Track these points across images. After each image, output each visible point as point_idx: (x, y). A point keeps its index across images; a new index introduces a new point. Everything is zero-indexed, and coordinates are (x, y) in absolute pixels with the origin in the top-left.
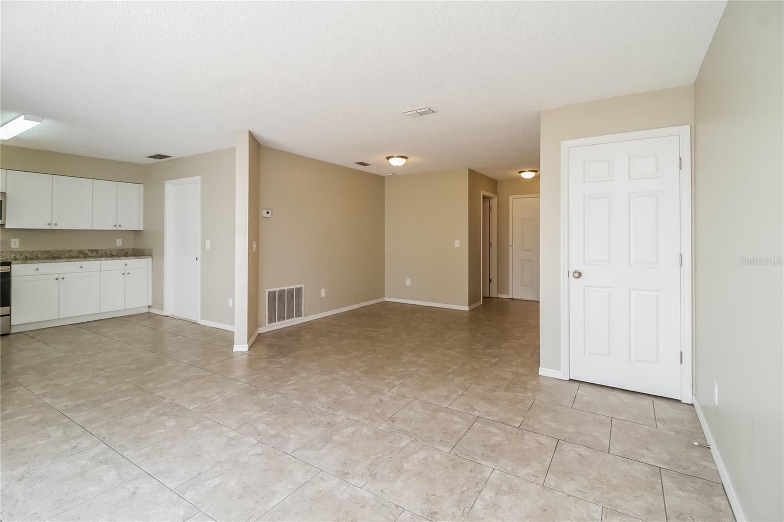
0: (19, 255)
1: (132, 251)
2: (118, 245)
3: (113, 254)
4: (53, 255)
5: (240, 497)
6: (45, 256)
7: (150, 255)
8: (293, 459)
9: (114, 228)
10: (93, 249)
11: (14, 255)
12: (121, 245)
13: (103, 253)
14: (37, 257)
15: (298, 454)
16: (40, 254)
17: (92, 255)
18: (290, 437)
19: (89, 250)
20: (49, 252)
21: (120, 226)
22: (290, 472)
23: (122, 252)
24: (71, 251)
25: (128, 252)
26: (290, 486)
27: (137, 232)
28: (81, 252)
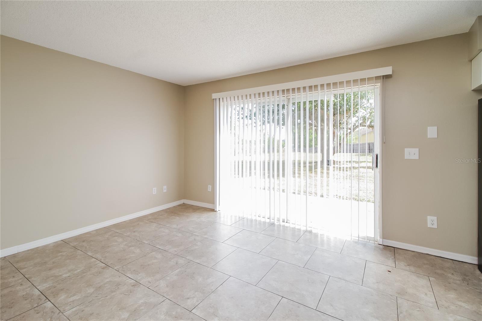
5: (194, 273)
8: (165, 295)
15: (161, 299)
18: (165, 316)
22: (167, 286)
26: (168, 278)
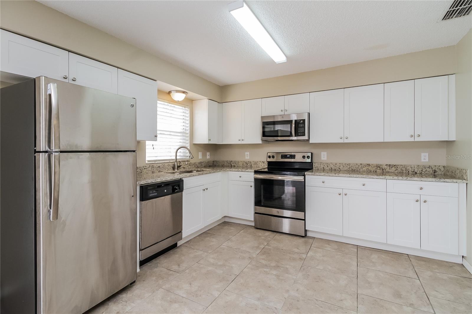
0: (326, 166)
1: (442, 169)
2: (423, 160)
3: (416, 170)
4: (353, 168)
6: (346, 169)
7: (462, 178)
9: (412, 140)
10: (391, 164)
11: (323, 166)
12: (427, 160)
13: (404, 169)
14: (339, 169)
16: (342, 166)
17: (390, 171)
19: (386, 165)
20: (349, 164)
21: (419, 136)
23: (428, 169)
24: (369, 165)
25: (437, 170)
27: (448, 144)
28: (378, 166)
